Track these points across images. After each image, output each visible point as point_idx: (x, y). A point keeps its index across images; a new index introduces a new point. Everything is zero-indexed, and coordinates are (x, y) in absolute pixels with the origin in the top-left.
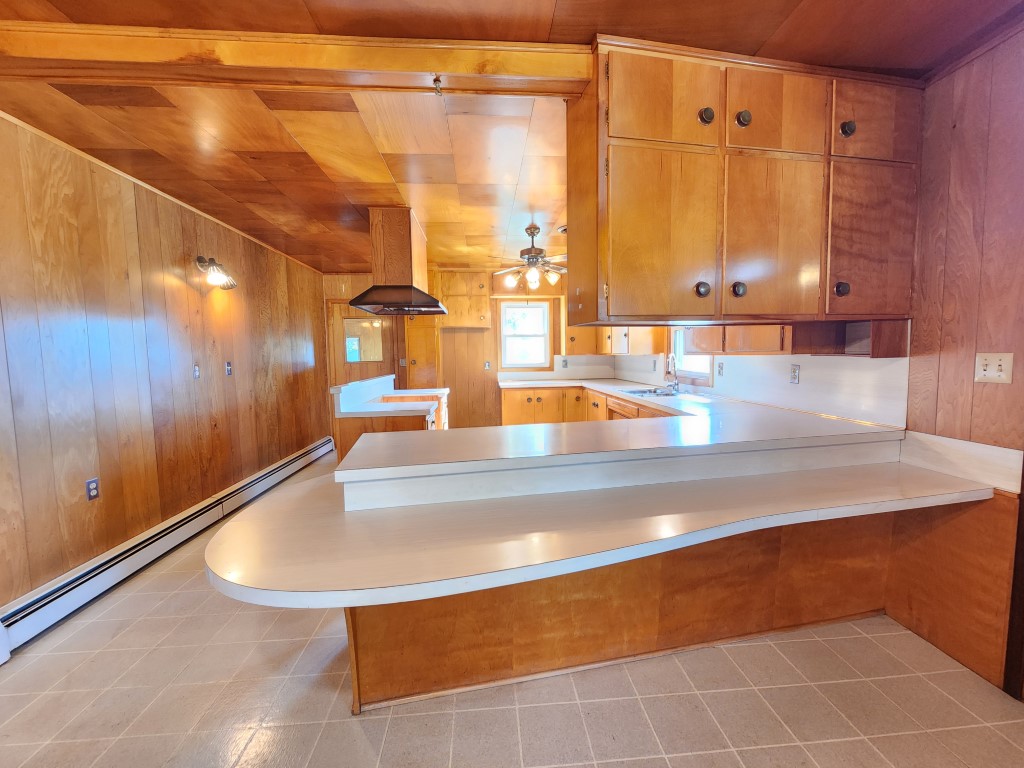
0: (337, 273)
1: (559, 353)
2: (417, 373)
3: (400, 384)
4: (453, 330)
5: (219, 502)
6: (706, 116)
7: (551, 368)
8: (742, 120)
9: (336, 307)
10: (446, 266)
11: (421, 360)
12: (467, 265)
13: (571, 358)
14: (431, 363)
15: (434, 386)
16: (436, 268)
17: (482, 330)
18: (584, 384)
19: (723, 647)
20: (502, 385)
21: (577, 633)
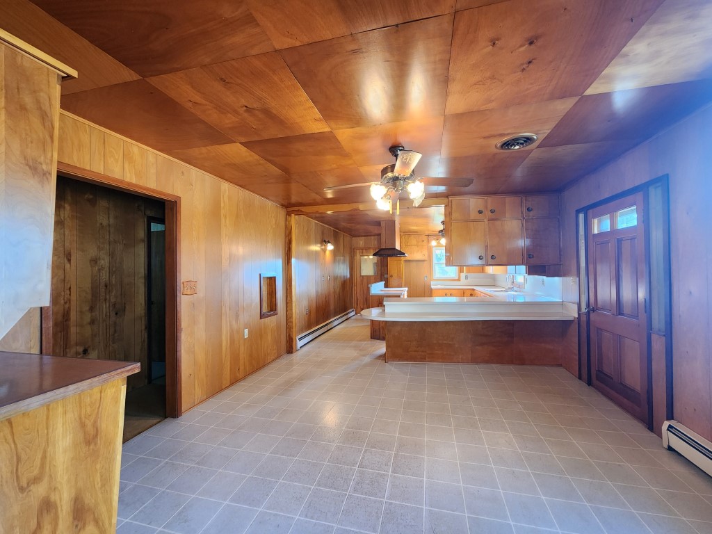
0: (359, 236)
1: (463, 272)
2: (393, 281)
3: (386, 286)
4: (409, 261)
5: (327, 325)
6: (480, 212)
7: (459, 280)
8: (492, 211)
9: (358, 251)
10: (407, 234)
11: (395, 275)
12: (417, 232)
13: (469, 275)
14: (400, 277)
15: (401, 287)
16: (402, 234)
17: (423, 261)
18: (474, 288)
19: (494, 365)
20: (433, 287)
21: (445, 353)
